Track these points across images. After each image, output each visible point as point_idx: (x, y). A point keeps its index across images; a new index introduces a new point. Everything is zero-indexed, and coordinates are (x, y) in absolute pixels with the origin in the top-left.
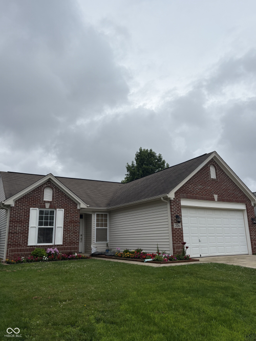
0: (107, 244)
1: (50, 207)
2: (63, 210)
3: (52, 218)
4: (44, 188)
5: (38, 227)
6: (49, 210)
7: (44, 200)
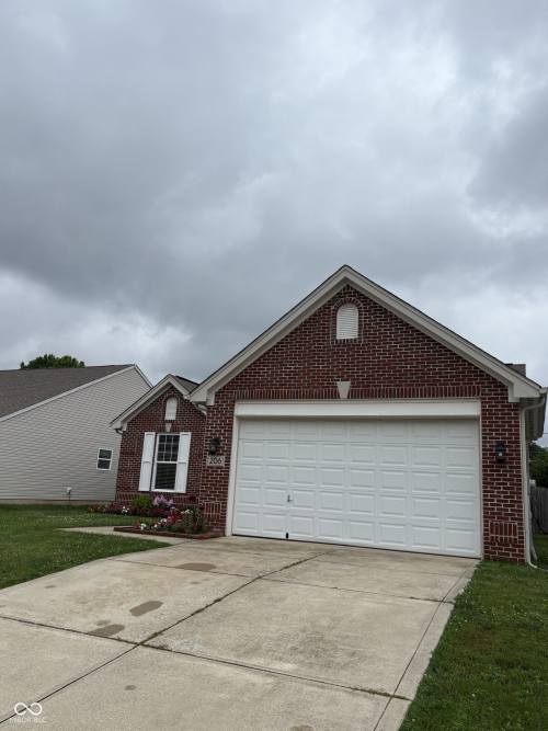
2: (190, 433)
3: (176, 448)
4: (166, 400)
5: (156, 461)
6: (173, 434)
7: (166, 418)
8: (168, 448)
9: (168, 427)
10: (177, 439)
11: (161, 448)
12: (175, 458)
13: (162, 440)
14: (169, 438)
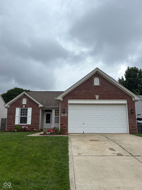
1: (25, 107)
2: (31, 108)
3: (27, 112)
4: (23, 98)
5: (20, 116)
6: (25, 108)
7: (23, 104)
8: (24, 112)
9: (24, 106)
10: (27, 110)
11: (21, 112)
12: (26, 115)
13: (22, 110)
14: (24, 109)
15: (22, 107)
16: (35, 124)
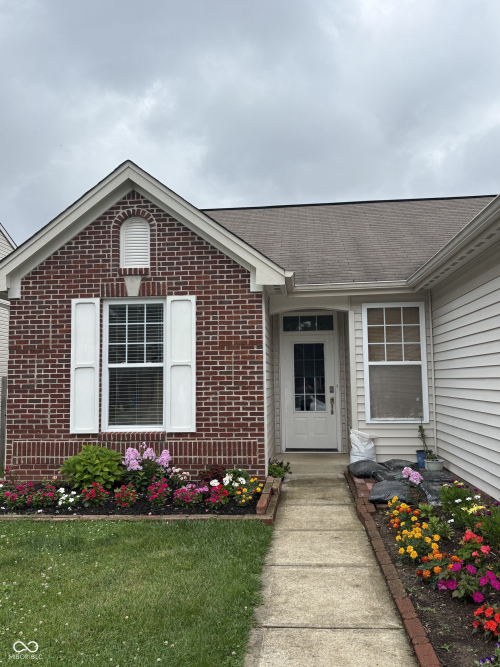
0: (421, 429)
1: (144, 292)
2: (193, 298)
3: (157, 333)
4: (120, 224)
5: (107, 365)
6: (145, 302)
7: (124, 265)
8: (136, 334)
9: (133, 286)
10: (156, 313)
11: (115, 334)
12: (156, 354)
13: (117, 313)
14: (136, 311)
15: (122, 292)
16: (231, 426)
